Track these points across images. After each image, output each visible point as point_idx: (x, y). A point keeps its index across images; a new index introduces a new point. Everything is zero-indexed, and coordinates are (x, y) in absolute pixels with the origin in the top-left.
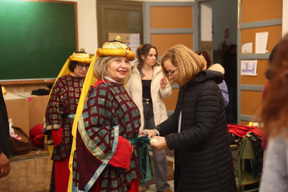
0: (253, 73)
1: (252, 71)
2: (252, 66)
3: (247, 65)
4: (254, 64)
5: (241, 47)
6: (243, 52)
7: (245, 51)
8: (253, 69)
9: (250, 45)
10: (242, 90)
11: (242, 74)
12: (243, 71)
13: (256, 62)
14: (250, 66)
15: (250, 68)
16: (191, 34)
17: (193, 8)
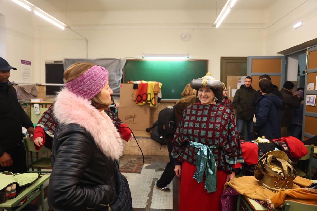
0: (313, 104)
1: (312, 102)
2: (313, 99)
3: (310, 98)
4: (314, 98)
5: (307, 85)
6: (308, 89)
7: (310, 89)
8: (313, 101)
9: (313, 84)
10: (306, 116)
11: (307, 104)
12: (308, 102)
13: (315, 96)
14: (312, 99)
15: (311, 101)
16: (280, 76)
17: (282, 60)
